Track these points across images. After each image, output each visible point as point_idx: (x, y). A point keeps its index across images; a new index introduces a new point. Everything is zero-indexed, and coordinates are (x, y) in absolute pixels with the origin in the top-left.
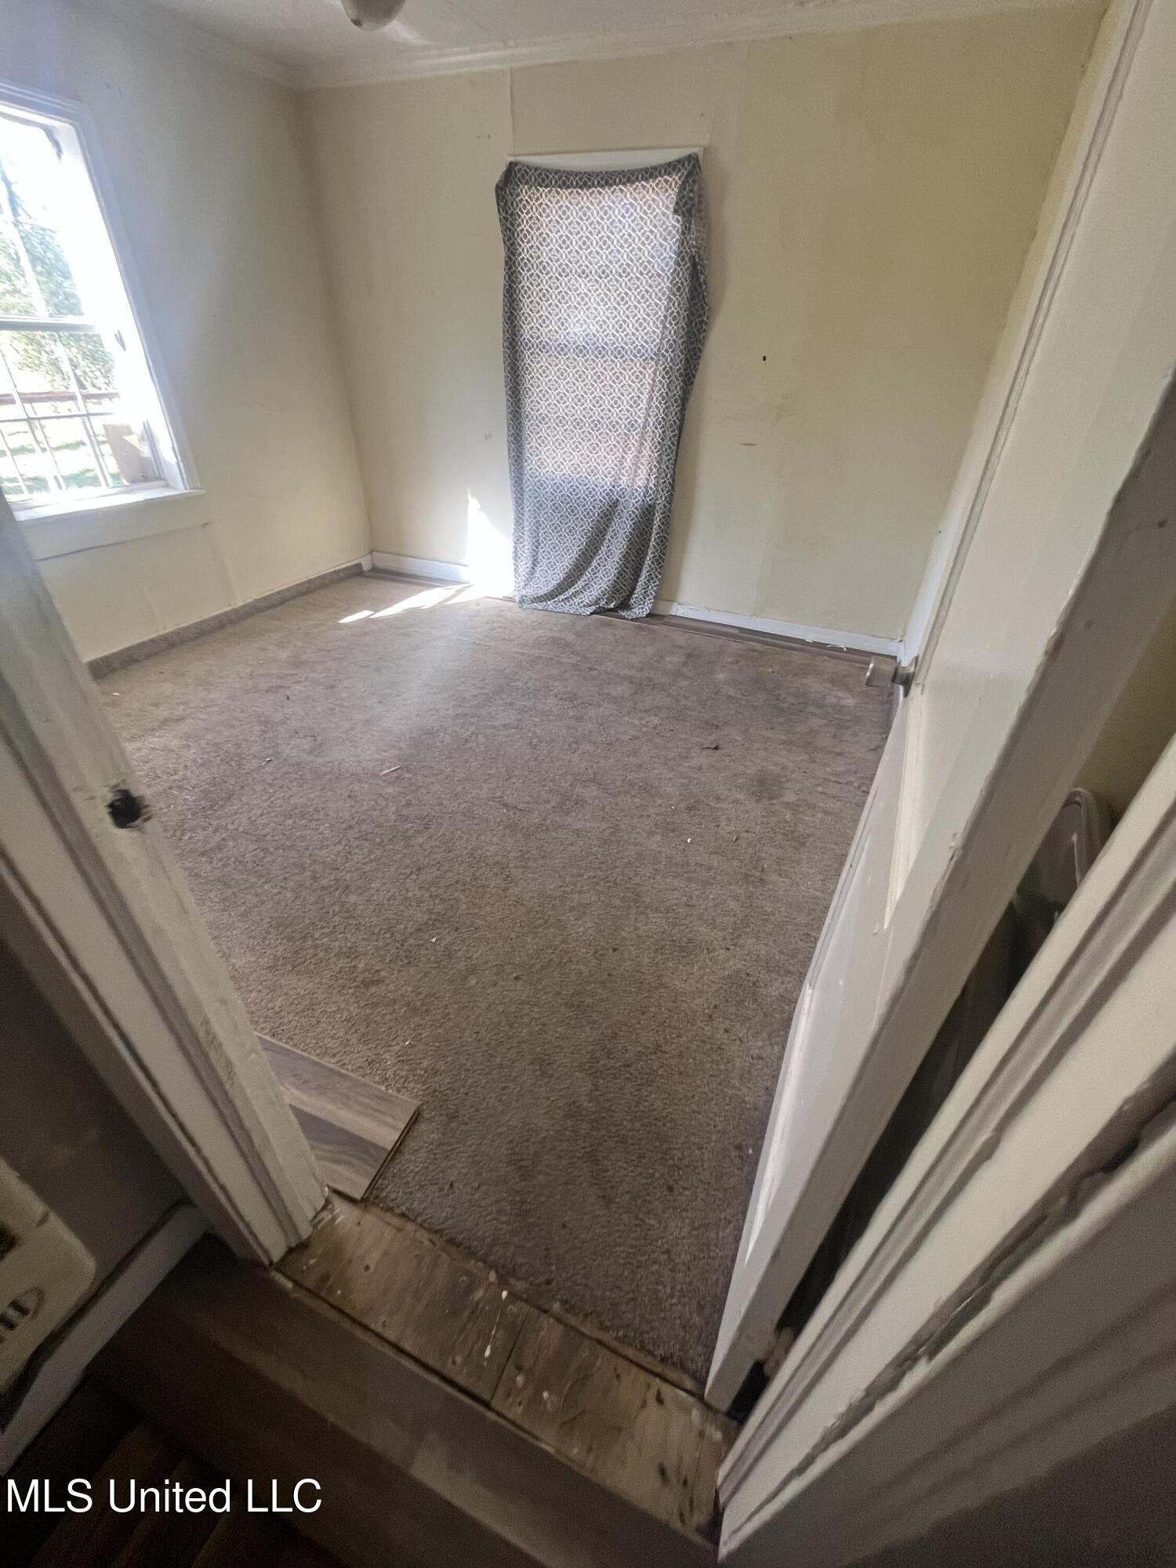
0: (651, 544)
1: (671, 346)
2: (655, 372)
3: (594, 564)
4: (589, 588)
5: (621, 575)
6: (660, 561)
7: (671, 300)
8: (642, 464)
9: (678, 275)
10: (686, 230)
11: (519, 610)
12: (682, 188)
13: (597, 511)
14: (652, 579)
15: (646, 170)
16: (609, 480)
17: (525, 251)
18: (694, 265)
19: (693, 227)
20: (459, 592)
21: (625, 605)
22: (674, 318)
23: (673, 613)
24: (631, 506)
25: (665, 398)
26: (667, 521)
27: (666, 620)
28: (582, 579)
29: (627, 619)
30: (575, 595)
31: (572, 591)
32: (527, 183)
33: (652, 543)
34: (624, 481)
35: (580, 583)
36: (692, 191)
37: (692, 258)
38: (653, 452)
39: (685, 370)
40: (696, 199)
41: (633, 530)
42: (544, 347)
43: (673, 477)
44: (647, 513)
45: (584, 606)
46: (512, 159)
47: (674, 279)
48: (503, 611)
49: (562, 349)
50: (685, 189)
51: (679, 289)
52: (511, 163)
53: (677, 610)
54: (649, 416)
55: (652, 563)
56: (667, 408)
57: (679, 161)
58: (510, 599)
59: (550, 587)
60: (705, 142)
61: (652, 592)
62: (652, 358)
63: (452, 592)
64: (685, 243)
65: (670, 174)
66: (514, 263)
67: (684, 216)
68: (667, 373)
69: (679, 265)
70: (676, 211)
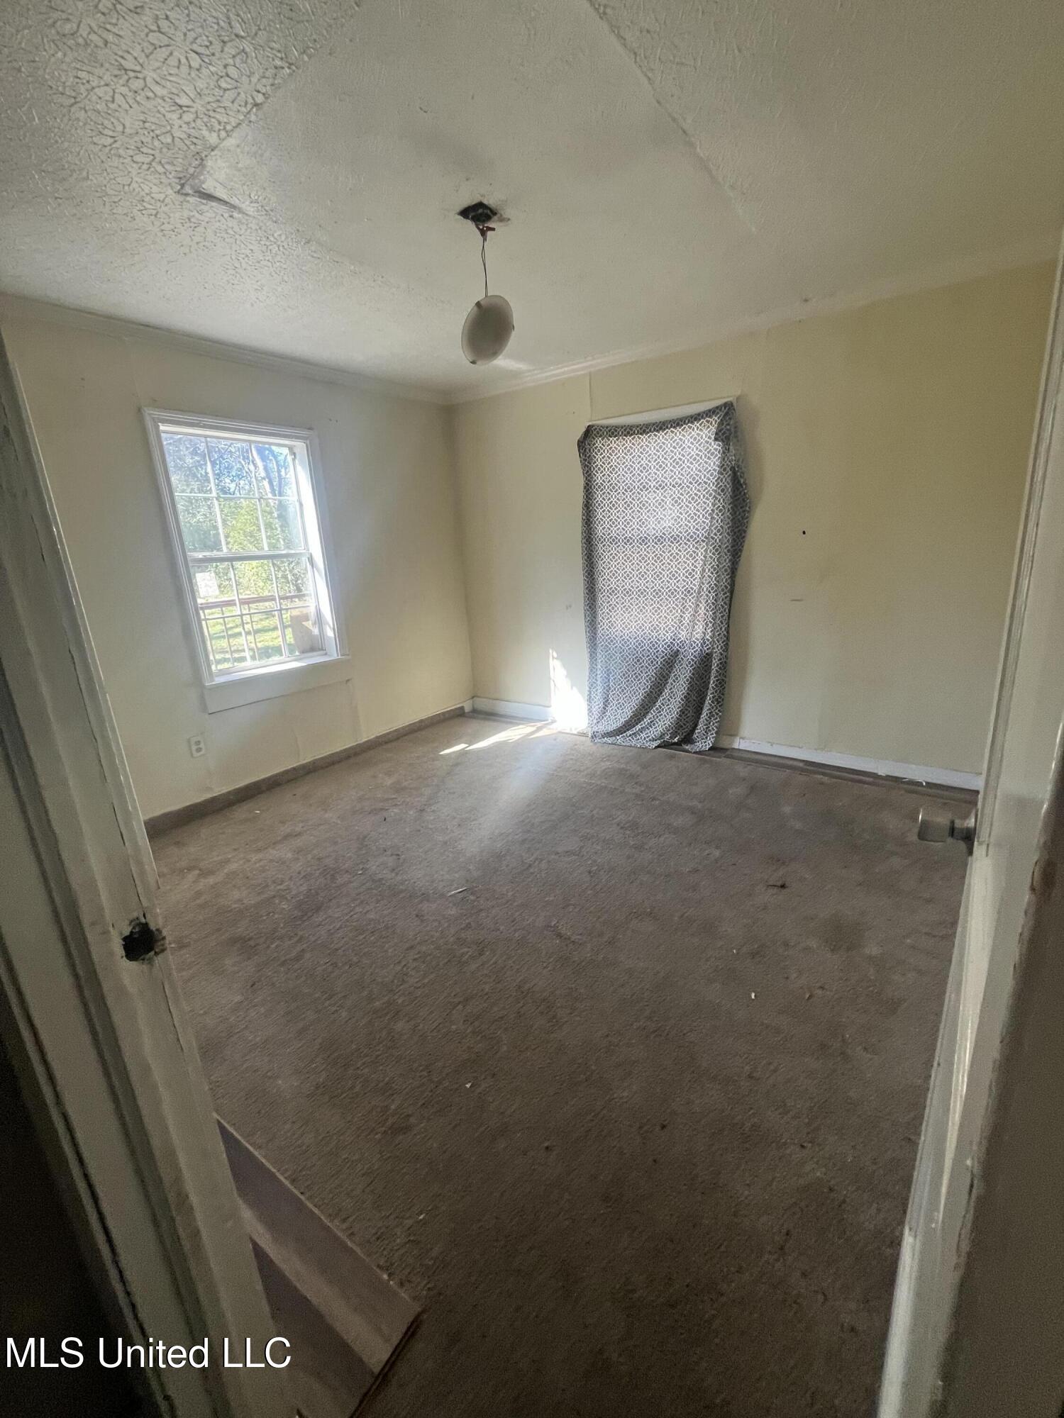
0: (710, 686)
1: (719, 531)
2: (706, 551)
3: (658, 704)
4: (654, 724)
5: (683, 713)
6: (720, 701)
7: (716, 498)
8: (698, 620)
9: (721, 481)
10: (726, 451)
11: (591, 744)
12: (721, 423)
13: (660, 660)
14: (713, 716)
15: (692, 417)
16: (670, 635)
17: (598, 478)
18: (735, 473)
19: (731, 448)
20: (539, 729)
21: (688, 739)
22: (721, 511)
23: (736, 746)
24: (690, 656)
25: (716, 570)
26: (724, 665)
27: (728, 753)
28: (648, 717)
29: (691, 752)
30: (641, 730)
31: (639, 727)
32: (600, 436)
33: (711, 685)
34: (683, 635)
35: (646, 720)
36: (728, 424)
37: (732, 469)
38: (707, 611)
39: (732, 547)
40: (733, 430)
41: (693, 674)
42: (614, 541)
43: (728, 631)
44: (704, 661)
45: (650, 740)
46: (590, 423)
47: (718, 484)
48: (576, 745)
49: (628, 541)
50: (723, 424)
51: (723, 491)
52: (588, 426)
53: (739, 744)
54: (703, 584)
55: (712, 702)
56: (718, 576)
57: (717, 407)
58: (583, 734)
59: (619, 724)
60: (739, 393)
61: (714, 727)
62: (703, 541)
63: (534, 729)
64: (726, 459)
65: (710, 417)
66: (591, 487)
67: (723, 441)
68: (717, 550)
69: (722, 474)
70: (716, 439)
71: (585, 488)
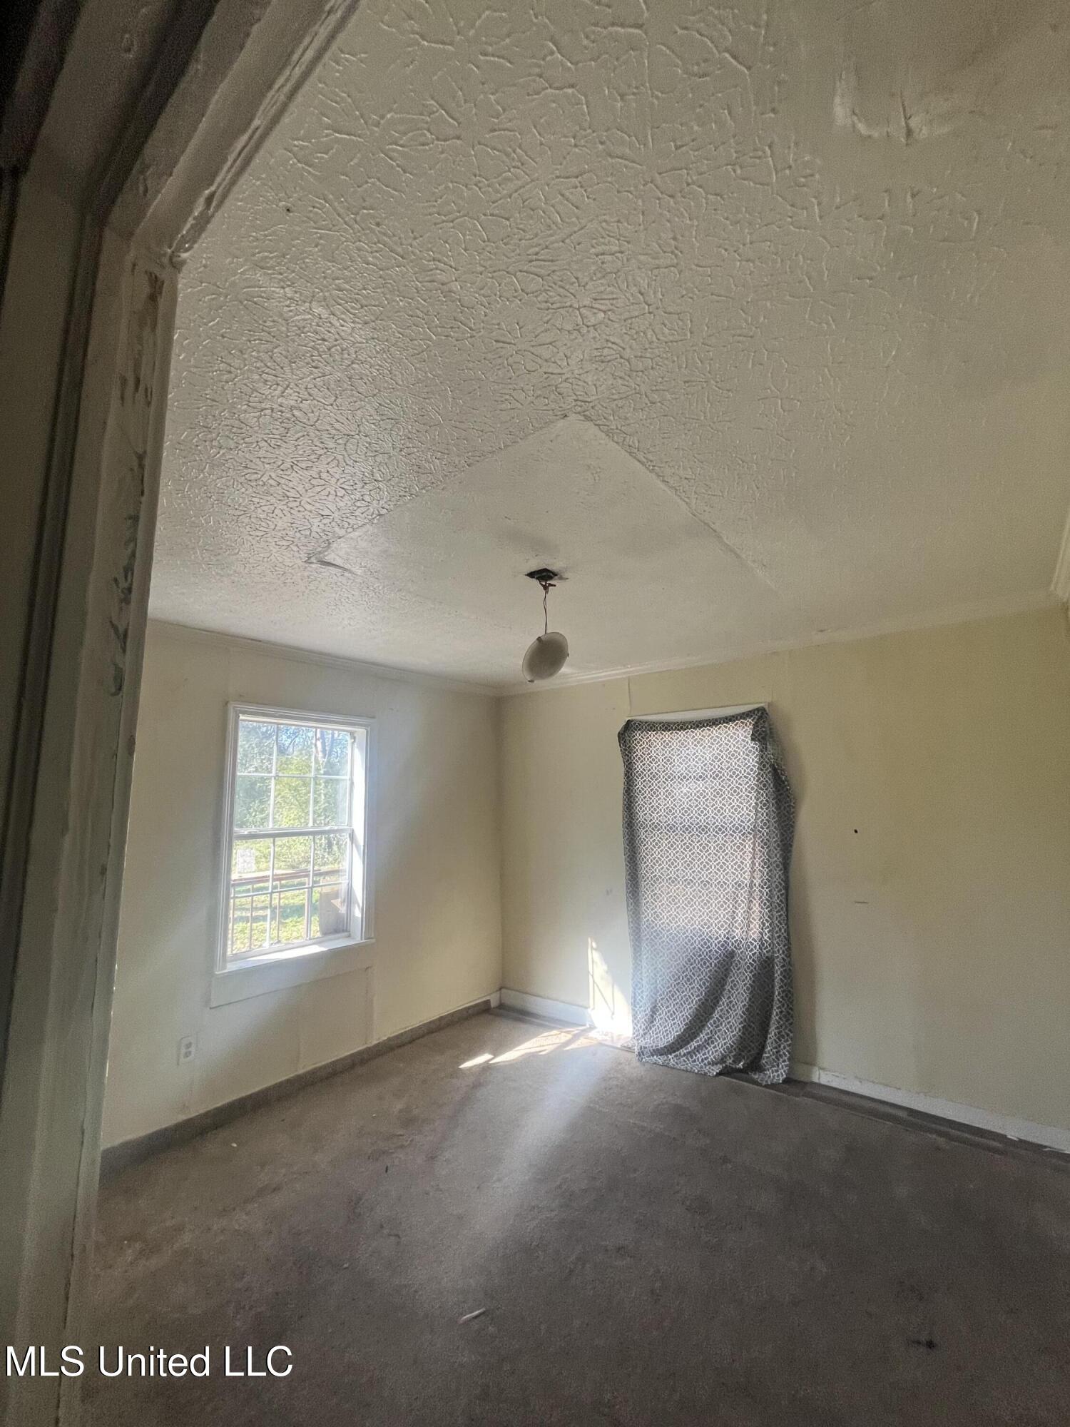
0: (776, 999)
1: (765, 824)
2: (754, 843)
3: (716, 1015)
4: (713, 1042)
5: (747, 1030)
6: (789, 1015)
7: (759, 793)
8: (753, 918)
9: (762, 776)
10: (763, 750)
11: (638, 1064)
12: (756, 725)
13: (714, 962)
14: (783, 1037)
15: (726, 718)
16: (722, 932)
17: (639, 767)
18: (775, 770)
19: (769, 747)
20: (576, 1037)
21: (755, 1065)
22: (765, 805)
23: (816, 1080)
24: (749, 956)
25: (768, 864)
26: (788, 974)
27: (808, 1089)
28: (704, 1032)
29: (759, 1084)
30: (698, 1049)
31: (694, 1044)
32: (639, 730)
33: (776, 997)
34: (738, 933)
35: (703, 1036)
36: (763, 727)
37: (772, 766)
38: (762, 908)
39: (781, 842)
40: (768, 732)
41: (754, 982)
43: (787, 931)
44: (765, 967)
45: (709, 1063)
46: (630, 719)
47: (760, 779)
48: (620, 1064)
50: (758, 727)
51: (764, 786)
52: (628, 721)
53: (822, 1077)
54: (754, 877)
55: (780, 1018)
56: (770, 871)
57: (750, 711)
58: (629, 1049)
59: (670, 1039)
60: (769, 700)
61: (785, 1051)
62: (750, 834)
63: (569, 1036)
64: (764, 756)
65: (744, 719)
66: (631, 775)
67: (759, 741)
68: (765, 844)
69: (762, 770)
70: (753, 739)
71: (626, 775)
